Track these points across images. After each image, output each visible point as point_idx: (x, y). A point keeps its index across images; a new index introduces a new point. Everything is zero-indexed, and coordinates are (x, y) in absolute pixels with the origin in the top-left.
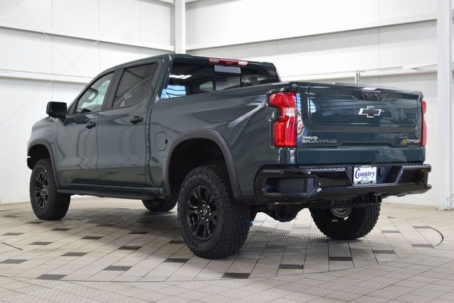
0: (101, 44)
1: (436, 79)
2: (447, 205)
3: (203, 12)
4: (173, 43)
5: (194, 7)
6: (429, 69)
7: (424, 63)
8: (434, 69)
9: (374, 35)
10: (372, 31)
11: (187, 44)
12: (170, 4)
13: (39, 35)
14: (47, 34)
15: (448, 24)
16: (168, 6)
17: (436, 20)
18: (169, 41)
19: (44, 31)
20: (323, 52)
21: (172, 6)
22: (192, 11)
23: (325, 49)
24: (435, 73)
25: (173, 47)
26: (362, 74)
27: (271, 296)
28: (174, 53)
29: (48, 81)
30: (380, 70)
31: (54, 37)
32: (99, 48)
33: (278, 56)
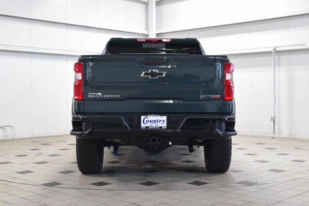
0: (99, 30)
3: (167, 7)
4: (147, 29)
5: (162, 4)
9: (286, 22)
10: (285, 19)
11: (156, 29)
12: (145, 2)
14: (63, 23)
16: (143, 4)
18: (144, 26)
19: (61, 22)
21: (146, 4)
22: (160, 7)
23: (252, 32)
25: (147, 31)
26: (278, 49)
28: (148, 35)
29: (64, 55)
30: (290, 46)
31: (67, 26)
32: (98, 32)
33: (219, 37)
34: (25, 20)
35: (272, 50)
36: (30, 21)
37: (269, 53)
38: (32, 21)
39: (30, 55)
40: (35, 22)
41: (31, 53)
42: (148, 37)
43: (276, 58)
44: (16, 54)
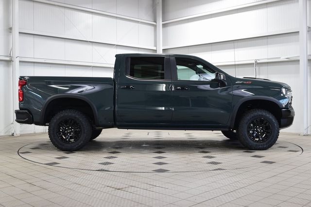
0: (118, 47)
1: (299, 64)
2: (305, 133)
3: (172, 29)
4: (156, 46)
5: (167, 26)
6: (295, 59)
7: (292, 55)
8: (298, 59)
9: (265, 40)
10: (263, 38)
11: (163, 46)
13: (85, 42)
15: (305, 33)
17: (298, 32)
18: (153, 44)
19: (88, 40)
22: (166, 28)
24: (299, 61)
26: (258, 62)
27: (209, 181)
29: (90, 66)
30: (268, 59)
31: (93, 43)
32: (117, 48)
33: (213, 52)
35: (254, 62)
36: (64, 40)
37: (252, 64)
38: (66, 40)
41: (65, 65)
42: (156, 52)
43: (257, 68)
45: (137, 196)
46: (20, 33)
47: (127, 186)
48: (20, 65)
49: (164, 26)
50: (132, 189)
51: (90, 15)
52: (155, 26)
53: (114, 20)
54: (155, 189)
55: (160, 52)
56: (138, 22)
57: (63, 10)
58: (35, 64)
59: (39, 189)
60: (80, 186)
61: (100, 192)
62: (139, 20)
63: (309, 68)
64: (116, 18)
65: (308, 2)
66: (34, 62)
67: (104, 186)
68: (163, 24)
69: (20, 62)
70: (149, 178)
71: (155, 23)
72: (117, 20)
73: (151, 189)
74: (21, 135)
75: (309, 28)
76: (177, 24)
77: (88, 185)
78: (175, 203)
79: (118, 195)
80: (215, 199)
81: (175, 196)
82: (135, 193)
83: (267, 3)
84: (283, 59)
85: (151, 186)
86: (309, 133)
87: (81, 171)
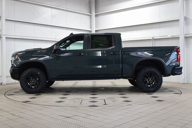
1: (179, 40)
2: (183, 82)
3: (100, 18)
4: (91, 28)
5: (98, 16)
6: (177, 36)
7: (175, 34)
8: (178, 36)
9: (158, 25)
10: (157, 24)
11: (95, 28)
15: (183, 21)
17: (179, 20)
18: (89, 27)
20: (141, 31)
23: (141, 30)
24: (179, 38)
26: (154, 38)
27: (124, 112)
28: (91, 31)
29: (50, 41)
30: (160, 36)
31: (52, 27)
32: (67, 30)
33: (126, 32)
34: (31, 24)
35: (151, 38)
36: (34, 24)
37: (150, 40)
38: (35, 24)
39: (34, 41)
40: (36, 24)
41: (34, 40)
43: (154, 42)
44: (27, 40)
45: (79, 122)
46: (6, 20)
47: (73, 115)
48: (6, 40)
49: (96, 16)
50: (76, 118)
51: (50, 9)
52: (90, 16)
53: (65, 12)
54: (90, 117)
55: (94, 32)
56: (80, 13)
57: (33, 5)
58: (16, 39)
59: (18, 117)
60: (44, 115)
61: (56, 119)
62: (81, 12)
63: (185, 42)
64: (67, 11)
65: (185, 2)
66: (15, 38)
67: (58, 115)
68: (95, 15)
69: (6, 38)
70: (87, 110)
71: (90, 14)
72: (67, 12)
73: (88, 117)
74: (7, 84)
75: (185, 17)
76: (103, 15)
77: (49, 115)
78: (103, 126)
79: (67, 121)
80: (128, 123)
81: (102, 121)
82: (78, 119)
83: (159, 2)
84: (169, 36)
85: (88, 115)
86: (185, 82)
87: (44, 106)
